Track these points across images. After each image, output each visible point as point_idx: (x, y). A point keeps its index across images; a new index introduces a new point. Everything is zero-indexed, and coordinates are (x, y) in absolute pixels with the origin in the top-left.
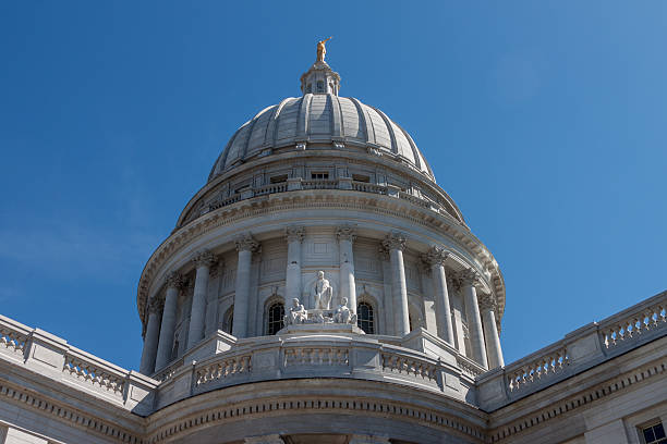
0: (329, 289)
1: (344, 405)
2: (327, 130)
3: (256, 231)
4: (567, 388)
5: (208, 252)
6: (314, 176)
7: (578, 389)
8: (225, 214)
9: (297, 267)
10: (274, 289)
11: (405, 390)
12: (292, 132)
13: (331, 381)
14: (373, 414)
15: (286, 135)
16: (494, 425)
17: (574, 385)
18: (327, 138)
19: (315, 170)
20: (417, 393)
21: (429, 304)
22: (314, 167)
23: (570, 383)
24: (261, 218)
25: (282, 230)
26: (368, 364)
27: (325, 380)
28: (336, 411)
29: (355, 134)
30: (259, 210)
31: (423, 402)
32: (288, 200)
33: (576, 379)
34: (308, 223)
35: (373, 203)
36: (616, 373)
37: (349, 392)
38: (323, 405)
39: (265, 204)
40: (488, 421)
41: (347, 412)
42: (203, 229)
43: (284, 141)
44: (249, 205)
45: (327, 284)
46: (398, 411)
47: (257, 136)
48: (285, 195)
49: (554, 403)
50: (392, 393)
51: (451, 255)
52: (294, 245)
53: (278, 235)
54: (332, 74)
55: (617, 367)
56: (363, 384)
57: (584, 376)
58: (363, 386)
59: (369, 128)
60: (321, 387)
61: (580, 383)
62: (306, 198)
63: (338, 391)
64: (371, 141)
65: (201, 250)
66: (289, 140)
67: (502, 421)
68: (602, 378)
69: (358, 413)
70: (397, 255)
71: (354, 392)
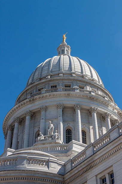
0: (52, 127)
1: (11, 179)
2: (58, 69)
3: (31, 109)
4: (81, 166)
5: (18, 118)
6: (52, 87)
7: (84, 166)
8: (22, 105)
9: (43, 120)
10: (38, 128)
11: (30, 172)
12: (47, 71)
13: (6, 172)
14: (21, 181)
15: (45, 73)
16: (65, 179)
17: (83, 165)
18: (57, 72)
19: (52, 85)
20: (35, 172)
21: (91, 127)
22: (52, 84)
23: (82, 164)
24: (33, 105)
25: (39, 108)
26: (22, 164)
27: (4, 172)
28: (9, 181)
29: (67, 69)
30: (32, 102)
31: (37, 175)
32: (40, 97)
33: (83, 163)
34: (47, 104)
35: (69, 95)
36: (92, 161)
37: (12, 174)
38: (5, 179)
39: (33, 100)
40: (64, 178)
41: (12, 181)
42: (16, 110)
43: (44, 75)
44: (29, 101)
45: (52, 125)
46: (29, 179)
47: (36, 74)
48: (39, 96)
49: (79, 171)
50: (27, 173)
51: (99, 109)
52: (43, 113)
53: (38, 110)
54: (67, 46)
55: (93, 159)
56: (16, 171)
57: (85, 162)
58: (16, 172)
59: (73, 66)
60: (4, 174)
61: (84, 164)
62: (46, 96)
63: (9, 175)
64: (73, 71)
65: (16, 117)
66: (45, 75)
67: (67, 178)
68: (89, 163)
69: (16, 181)
70: (78, 112)
71: (14, 174)
